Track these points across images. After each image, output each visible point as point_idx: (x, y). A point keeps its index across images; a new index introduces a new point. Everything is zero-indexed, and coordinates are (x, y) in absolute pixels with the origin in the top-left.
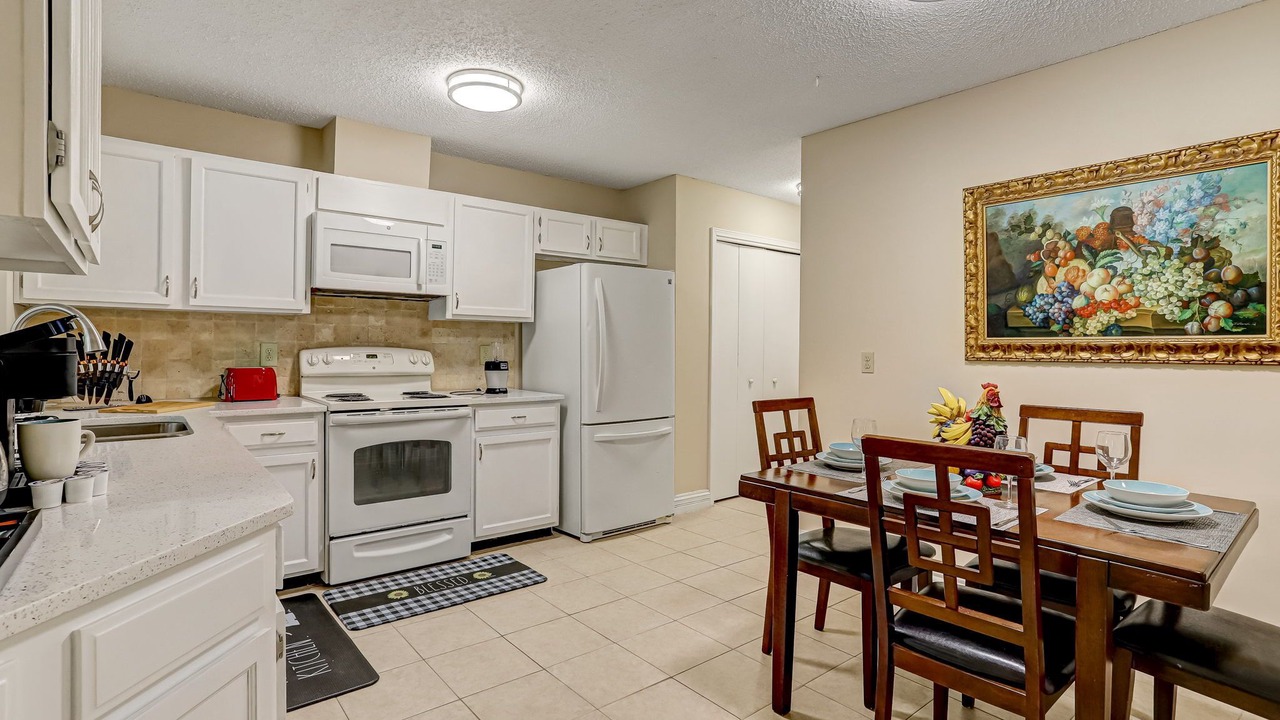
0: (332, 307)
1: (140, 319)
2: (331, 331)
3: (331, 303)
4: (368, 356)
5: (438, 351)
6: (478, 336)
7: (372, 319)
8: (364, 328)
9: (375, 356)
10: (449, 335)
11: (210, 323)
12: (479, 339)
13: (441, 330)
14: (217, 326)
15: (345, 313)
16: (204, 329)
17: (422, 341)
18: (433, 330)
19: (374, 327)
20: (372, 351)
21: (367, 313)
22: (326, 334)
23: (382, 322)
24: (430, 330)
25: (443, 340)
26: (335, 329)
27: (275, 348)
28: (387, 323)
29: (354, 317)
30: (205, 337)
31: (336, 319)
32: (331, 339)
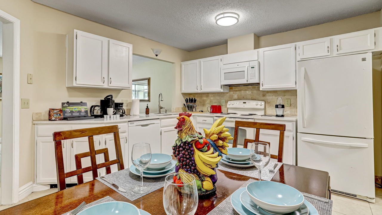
0: (237, 89)
1: (202, 95)
2: (237, 96)
3: (237, 88)
4: (244, 103)
5: (269, 101)
6: (285, 96)
7: (247, 92)
8: (245, 95)
9: (245, 103)
10: (273, 96)
11: (212, 95)
12: (285, 97)
13: (270, 94)
14: (214, 96)
15: (240, 91)
16: (212, 97)
17: (263, 98)
18: (267, 94)
19: (248, 94)
20: (245, 101)
21: (246, 90)
22: (236, 96)
23: (250, 93)
24: (266, 94)
25: (271, 98)
26: (238, 95)
27: (224, 100)
28: (252, 93)
29: (242, 92)
30: (212, 98)
31: (238, 92)
32: (237, 98)
